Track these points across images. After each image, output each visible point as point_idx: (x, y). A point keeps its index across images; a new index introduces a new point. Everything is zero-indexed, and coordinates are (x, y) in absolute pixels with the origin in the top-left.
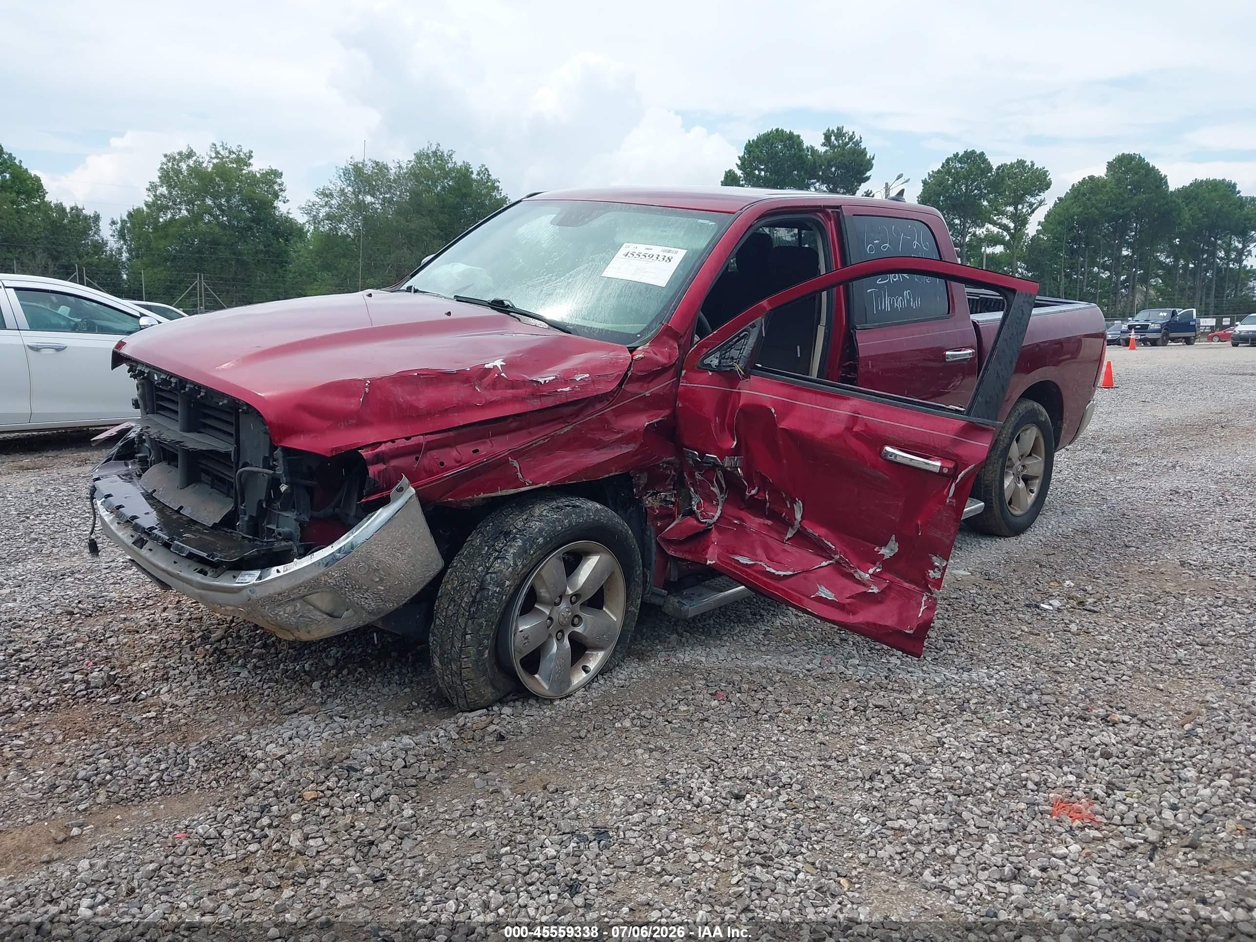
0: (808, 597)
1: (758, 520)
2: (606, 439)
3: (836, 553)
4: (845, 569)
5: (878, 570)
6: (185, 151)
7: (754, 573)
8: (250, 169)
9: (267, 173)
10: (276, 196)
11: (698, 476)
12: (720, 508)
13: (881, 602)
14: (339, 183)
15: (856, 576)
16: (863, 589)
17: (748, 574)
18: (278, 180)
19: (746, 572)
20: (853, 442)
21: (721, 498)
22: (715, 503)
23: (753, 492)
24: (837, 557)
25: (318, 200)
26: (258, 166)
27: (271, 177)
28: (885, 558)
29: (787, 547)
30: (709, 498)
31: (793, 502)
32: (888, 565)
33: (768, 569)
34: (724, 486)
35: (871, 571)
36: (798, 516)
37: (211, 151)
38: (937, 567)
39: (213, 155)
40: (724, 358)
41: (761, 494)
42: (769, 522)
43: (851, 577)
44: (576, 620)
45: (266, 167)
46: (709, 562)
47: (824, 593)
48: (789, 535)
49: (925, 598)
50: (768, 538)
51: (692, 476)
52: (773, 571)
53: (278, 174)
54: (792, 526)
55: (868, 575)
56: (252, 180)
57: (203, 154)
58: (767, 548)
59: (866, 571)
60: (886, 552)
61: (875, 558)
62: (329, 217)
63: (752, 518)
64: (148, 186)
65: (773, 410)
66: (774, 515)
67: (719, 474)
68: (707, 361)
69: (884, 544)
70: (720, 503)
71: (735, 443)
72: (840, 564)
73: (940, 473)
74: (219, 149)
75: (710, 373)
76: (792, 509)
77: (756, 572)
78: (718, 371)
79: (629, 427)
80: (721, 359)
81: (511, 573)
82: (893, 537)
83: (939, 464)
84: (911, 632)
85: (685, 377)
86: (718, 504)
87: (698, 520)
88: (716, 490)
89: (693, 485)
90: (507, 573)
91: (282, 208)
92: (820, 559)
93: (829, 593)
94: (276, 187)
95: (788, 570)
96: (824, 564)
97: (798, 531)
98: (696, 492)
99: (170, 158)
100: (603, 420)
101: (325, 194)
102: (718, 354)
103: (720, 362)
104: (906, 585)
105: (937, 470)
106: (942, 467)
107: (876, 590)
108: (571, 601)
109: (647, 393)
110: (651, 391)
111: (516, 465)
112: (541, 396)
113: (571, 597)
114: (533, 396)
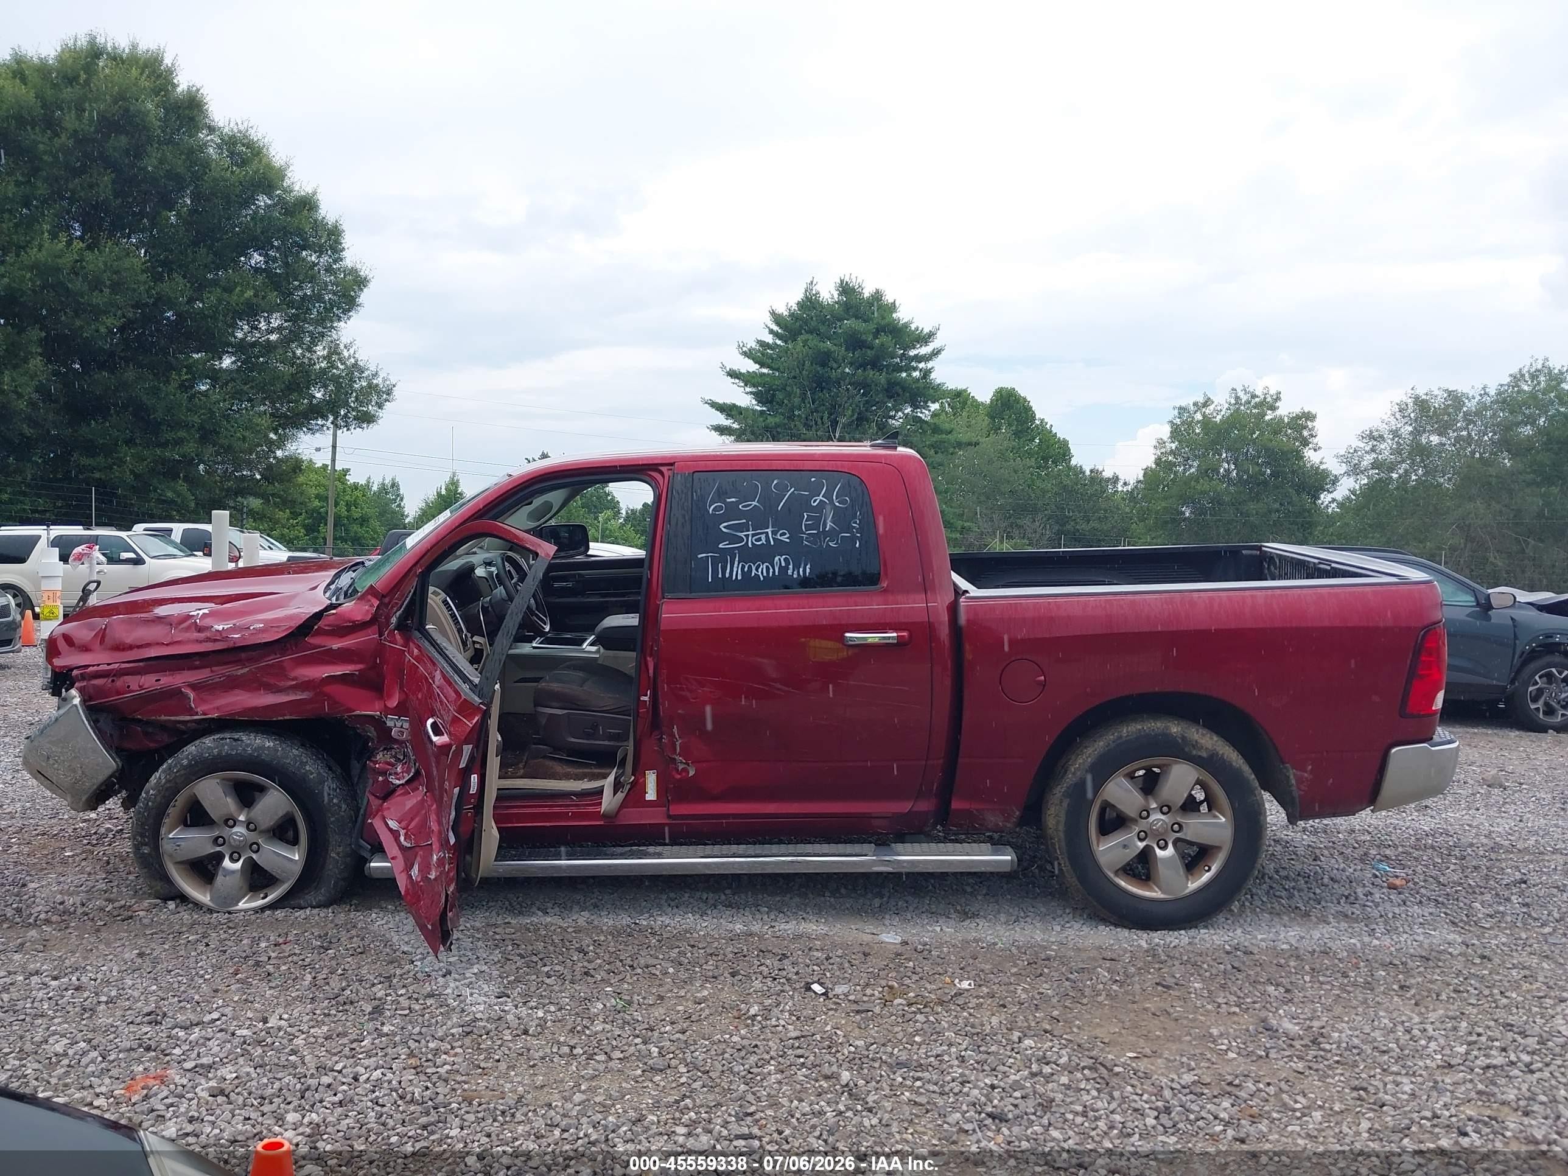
2: (282, 684)
6: (1201, 400)
8: (1278, 413)
9: (1298, 417)
10: (1305, 443)
14: (1393, 421)
18: (1309, 423)
25: (1362, 445)
26: (1286, 409)
27: (1302, 422)
37: (1230, 397)
39: (1233, 401)
44: (255, 847)
45: (1297, 410)
53: (1309, 416)
56: (1278, 426)
57: (1223, 402)
62: (1375, 465)
64: (1155, 443)
71: (397, 702)
74: (1241, 394)
79: (304, 676)
91: (1311, 456)
94: (1305, 433)
99: (1182, 410)
100: (280, 666)
101: (1374, 437)
108: (248, 828)
109: (335, 647)
110: (339, 645)
111: (192, 696)
112: (215, 640)
113: (248, 824)
114: (208, 640)
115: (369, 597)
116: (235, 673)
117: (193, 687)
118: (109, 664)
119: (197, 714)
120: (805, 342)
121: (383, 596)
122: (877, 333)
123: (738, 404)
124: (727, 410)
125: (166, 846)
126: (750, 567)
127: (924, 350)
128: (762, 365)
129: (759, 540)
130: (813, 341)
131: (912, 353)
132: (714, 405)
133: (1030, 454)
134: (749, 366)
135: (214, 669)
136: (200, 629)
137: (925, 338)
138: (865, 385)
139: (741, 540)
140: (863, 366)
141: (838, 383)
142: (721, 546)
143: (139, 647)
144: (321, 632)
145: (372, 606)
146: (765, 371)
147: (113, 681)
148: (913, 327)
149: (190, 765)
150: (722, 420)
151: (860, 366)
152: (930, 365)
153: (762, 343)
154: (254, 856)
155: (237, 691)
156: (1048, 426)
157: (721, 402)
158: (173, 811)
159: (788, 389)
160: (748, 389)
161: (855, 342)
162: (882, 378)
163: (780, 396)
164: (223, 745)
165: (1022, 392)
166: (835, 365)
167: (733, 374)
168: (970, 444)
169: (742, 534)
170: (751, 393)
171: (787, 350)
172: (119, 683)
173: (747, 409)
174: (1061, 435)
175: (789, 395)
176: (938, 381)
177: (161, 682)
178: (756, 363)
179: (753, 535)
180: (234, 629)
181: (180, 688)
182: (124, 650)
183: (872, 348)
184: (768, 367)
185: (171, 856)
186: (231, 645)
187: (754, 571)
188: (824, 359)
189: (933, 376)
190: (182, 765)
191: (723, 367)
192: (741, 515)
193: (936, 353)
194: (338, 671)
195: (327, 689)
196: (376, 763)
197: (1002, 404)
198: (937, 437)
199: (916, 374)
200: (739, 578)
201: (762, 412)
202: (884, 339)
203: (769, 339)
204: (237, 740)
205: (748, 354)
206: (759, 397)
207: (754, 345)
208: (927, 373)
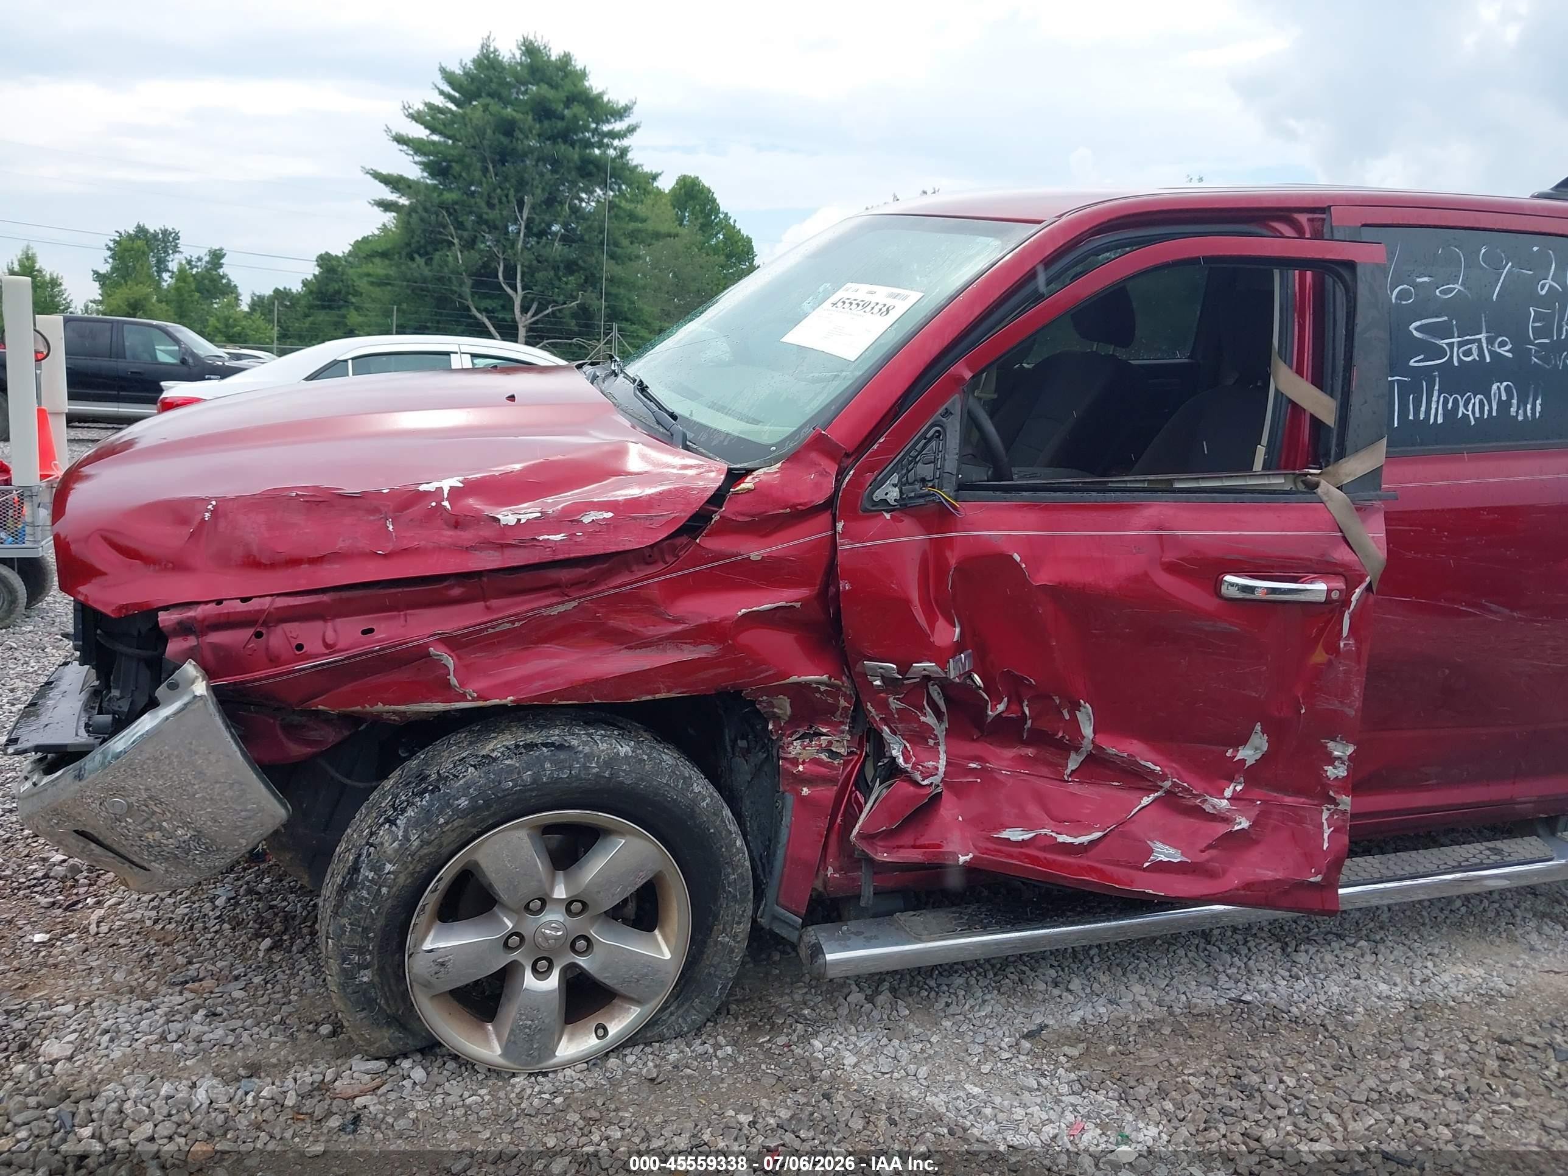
0: (1140, 869)
1: (1009, 753)
2: (652, 631)
3: (1164, 777)
4: (1184, 802)
5: (1239, 788)
7: (1041, 854)
11: (894, 704)
12: (942, 749)
13: (1256, 842)
15: (1207, 808)
16: (1222, 829)
17: (1034, 860)
19: (1028, 856)
20: (1166, 582)
21: (940, 730)
22: (931, 742)
23: (1001, 707)
24: (1167, 784)
28: (1248, 764)
29: (1074, 788)
30: (920, 737)
31: (1075, 707)
32: (1254, 775)
33: (1061, 839)
34: (944, 709)
35: (1228, 793)
36: (1088, 730)
38: (1339, 758)
40: (907, 483)
41: (1014, 707)
42: (1030, 752)
43: (1198, 812)
44: (581, 944)
46: (962, 859)
47: (1164, 852)
48: (1072, 765)
49: (1325, 815)
50: (1033, 779)
51: (883, 706)
52: (1069, 840)
54: (1077, 749)
55: (1225, 802)
58: (1041, 799)
59: (1220, 794)
60: (1247, 755)
61: (1231, 770)
63: (998, 751)
65: (1017, 557)
66: (1041, 738)
67: (935, 692)
68: (878, 495)
69: (1242, 740)
70: (942, 740)
71: (958, 630)
72: (1175, 794)
73: (1329, 601)
75: (888, 516)
76: (1074, 720)
77: (1044, 849)
78: (903, 507)
80: (901, 485)
81: (396, 851)
82: (1258, 727)
83: (1321, 586)
84: (1319, 878)
85: (844, 535)
86: (937, 744)
87: (917, 784)
88: (930, 719)
89: (885, 721)
90: (389, 851)
92: (1136, 794)
93: (1172, 851)
95: (1089, 829)
96: (1146, 801)
97: (1090, 757)
98: (894, 732)
100: (645, 596)
102: (895, 478)
103: (901, 492)
104: (1289, 800)
105: (1322, 598)
106: (1329, 591)
107: (1244, 823)
108: (568, 911)
109: (755, 556)
110: (765, 552)
111: (450, 662)
112: (503, 546)
113: (568, 906)
114: (487, 544)
115: (814, 455)
116: (546, 612)
117: (451, 642)
118: (244, 600)
119: (463, 697)
120: (486, 108)
121: (847, 455)
122: (569, 101)
123: (406, 175)
124: (394, 182)
125: (418, 966)
126: (1456, 401)
127: (618, 126)
128: (434, 130)
129: (1468, 353)
130: (495, 106)
131: (606, 128)
132: (377, 176)
133: (715, 250)
134: (420, 132)
135: (494, 603)
136: (457, 523)
137: (620, 113)
138: (556, 163)
139: (1440, 352)
140: (553, 139)
141: (525, 155)
142: (1412, 363)
143: (314, 561)
144: (728, 527)
145: (824, 474)
146: (436, 138)
147: (259, 635)
148: (605, 99)
149: (473, 809)
150: (387, 194)
151: (549, 139)
152: (625, 142)
153: (430, 106)
154: (581, 961)
155: (547, 647)
156: (732, 221)
157: (384, 172)
158: (430, 898)
159: (467, 159)
160: (417, 159)
161: (543, 111)
162: (575, 155)
163: (456, 167)
164: (540, 761)
165: (706, 181)
166: (521, 136)
167: (400, 140)
168: (669, 235)
169: (1443, 343)
170: (420, 163)
171: (463, 116)
172: (278, 638)
173: (417, 183)
174: (744, 232)
175: (467, 167)
176: (634, 163)
177: (378, 635)
178: (426, 127)
179: (1461, 344)
180: (545, 522)
181: (426, 646)
182: (273, 566)
183: (562, 118)
184: (441, 133)
185: (427, 985)
186: (547, 556)
187: (1461, 410)
188: (508, 128)
189: (630, 156)
190: (456, 810)
191: (388, 130)
192: (1441, 308)
193: (632, 130)
194: (767, 602)
195: (747, 638)
196: (795, 762)
197: (686, 194)
198: (632, 226)
199: (611, 152)
200: (1440, 420)
201: (435, 187)
202: (577, 109)
203: (439, 101)
204: (561, 747)
205: (417, 117)
206: (432, 169)
207: (422, 107)
208: (624, 152)
